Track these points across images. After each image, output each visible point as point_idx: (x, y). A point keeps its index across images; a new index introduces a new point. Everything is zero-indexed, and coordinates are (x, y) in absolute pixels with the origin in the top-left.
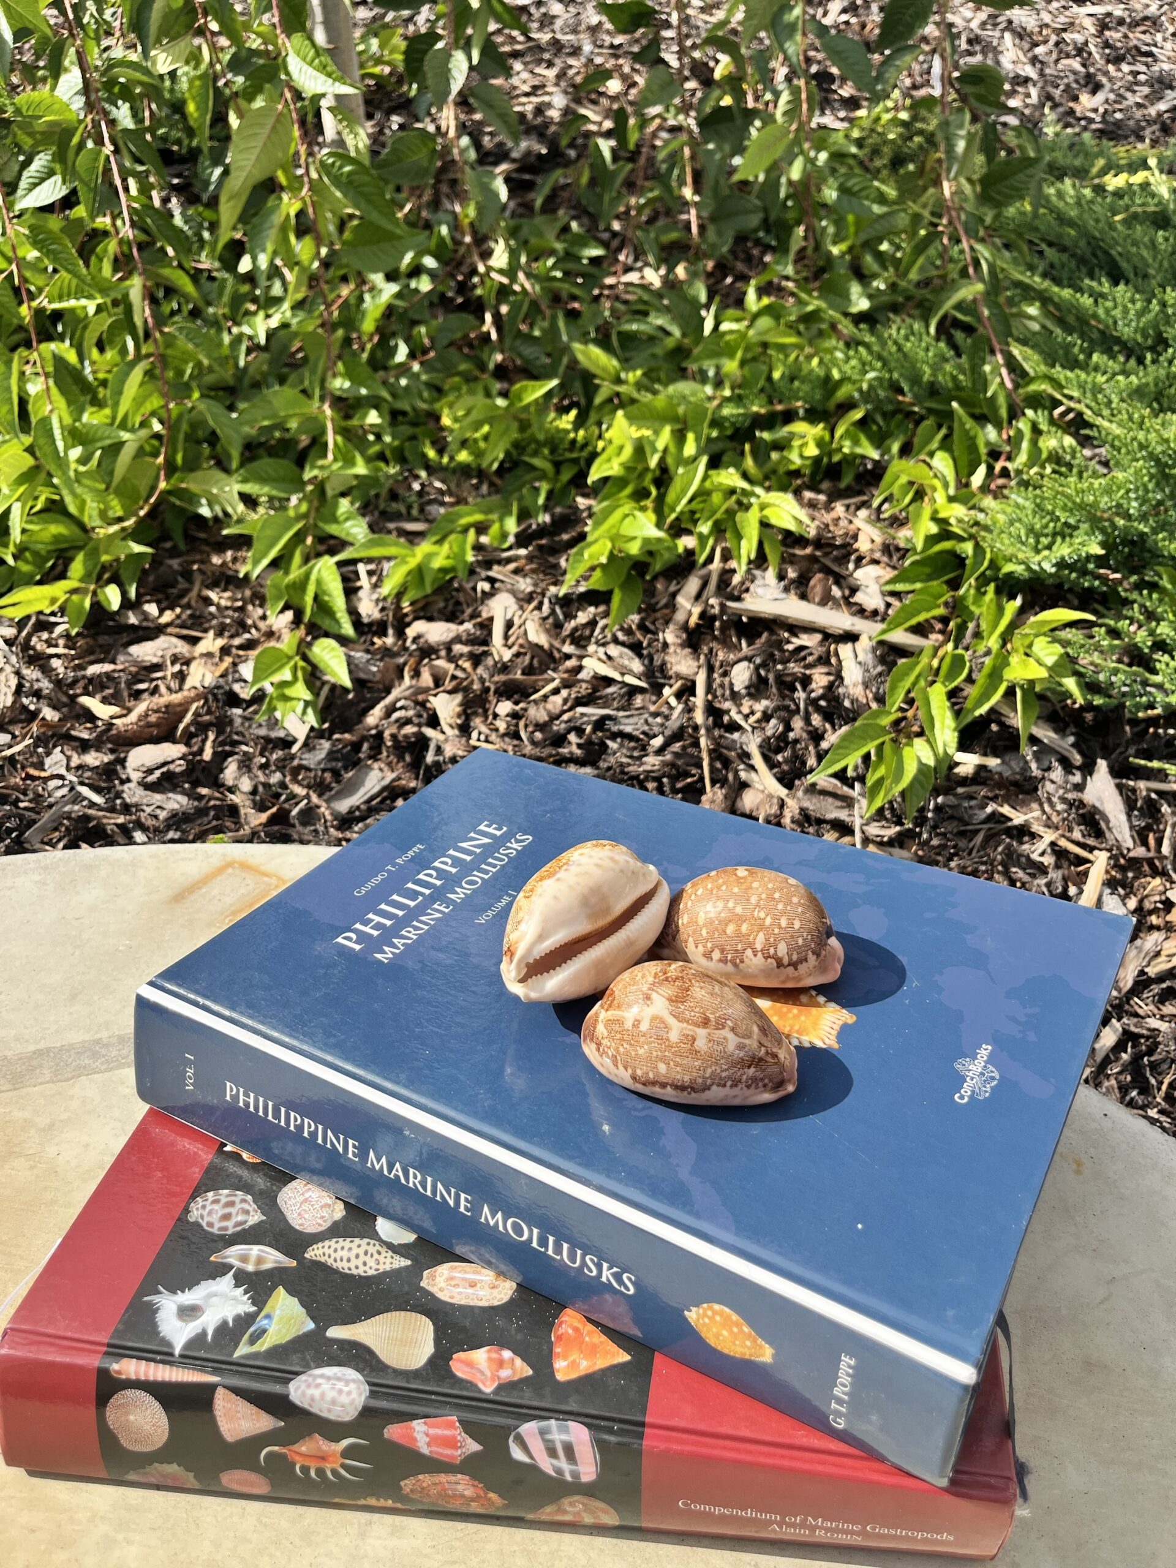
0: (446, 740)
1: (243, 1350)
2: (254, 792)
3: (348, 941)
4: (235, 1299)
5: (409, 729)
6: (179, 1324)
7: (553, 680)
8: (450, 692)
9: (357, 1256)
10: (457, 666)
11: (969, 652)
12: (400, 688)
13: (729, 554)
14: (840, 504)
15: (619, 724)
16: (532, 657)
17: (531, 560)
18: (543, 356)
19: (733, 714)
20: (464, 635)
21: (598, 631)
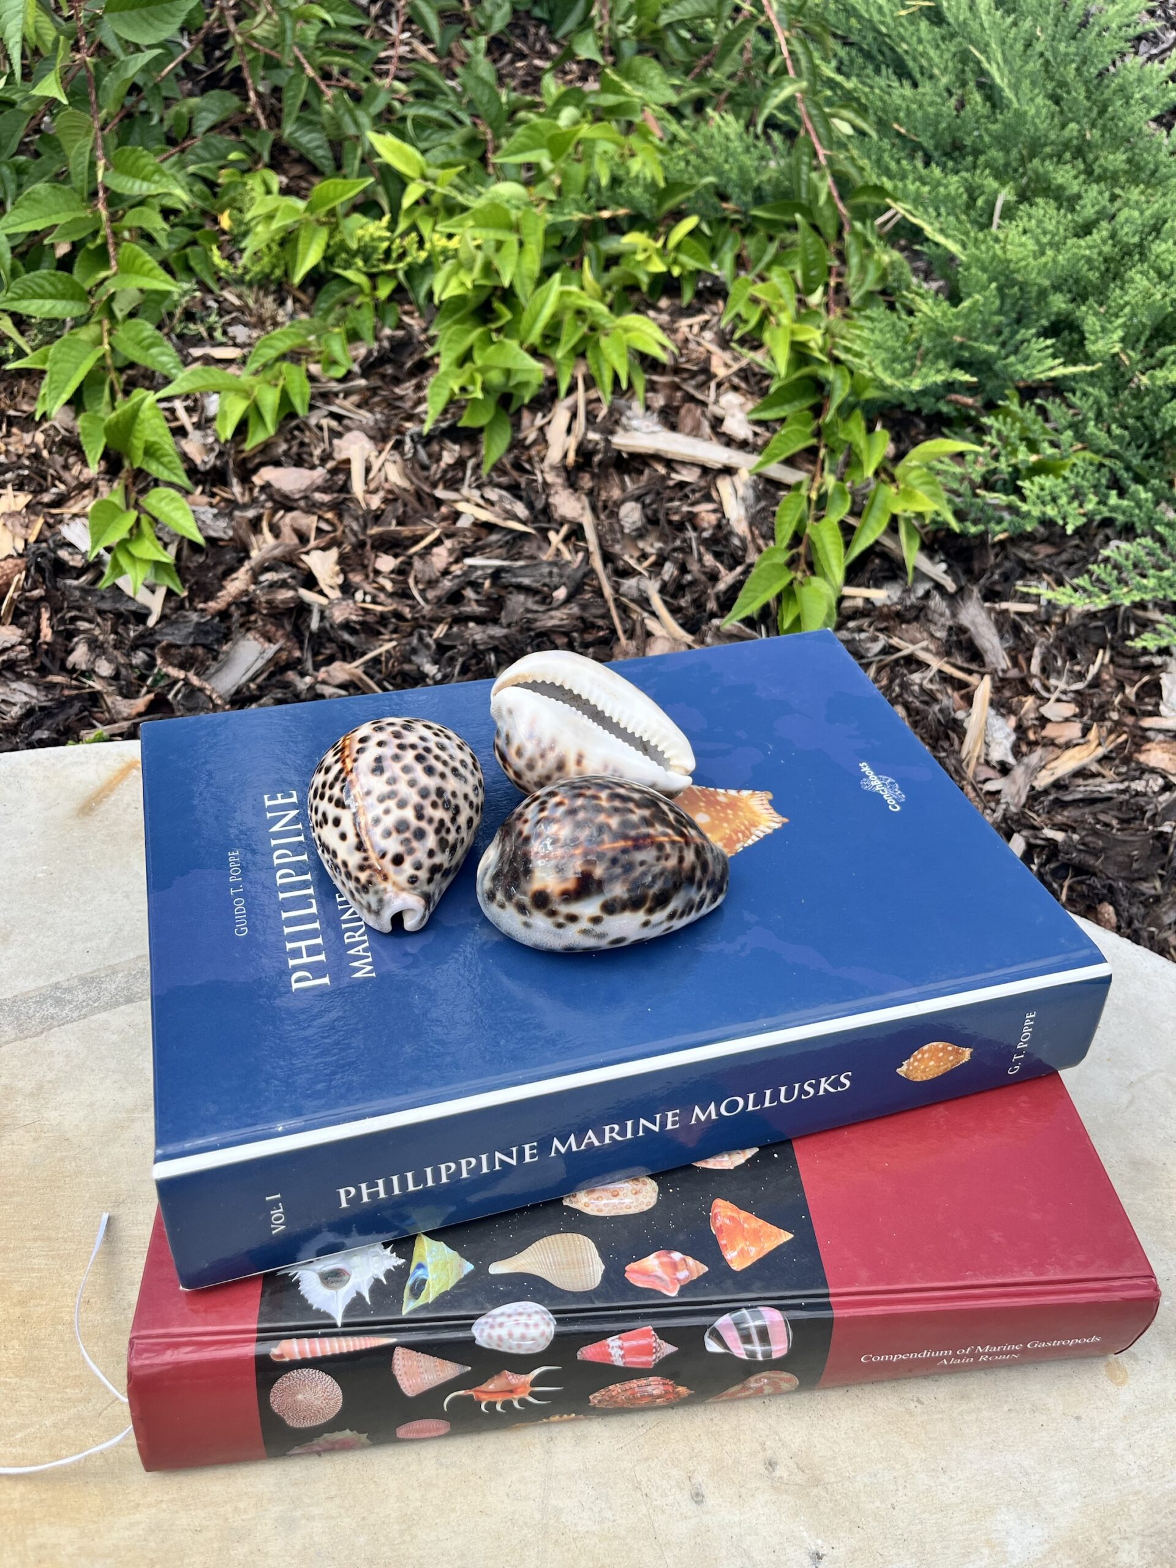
0: (330, 603)
1: (408, 1307)
2: (116, 677)
4: (377, 1253)
5: (285, 594)
6: (326, 1292)
7: (434, 529)
8: (324, 549)
10: (320, 518)
11: (848, 484)
12: (264, 546)
13: (591, 382)
14: (684, 323)
15: (516, 576)
16: (405, 505)
17: (374, 391)
18: (326, 145)
19: (626, 557)
20: (319, 481)
21: (469, 472)
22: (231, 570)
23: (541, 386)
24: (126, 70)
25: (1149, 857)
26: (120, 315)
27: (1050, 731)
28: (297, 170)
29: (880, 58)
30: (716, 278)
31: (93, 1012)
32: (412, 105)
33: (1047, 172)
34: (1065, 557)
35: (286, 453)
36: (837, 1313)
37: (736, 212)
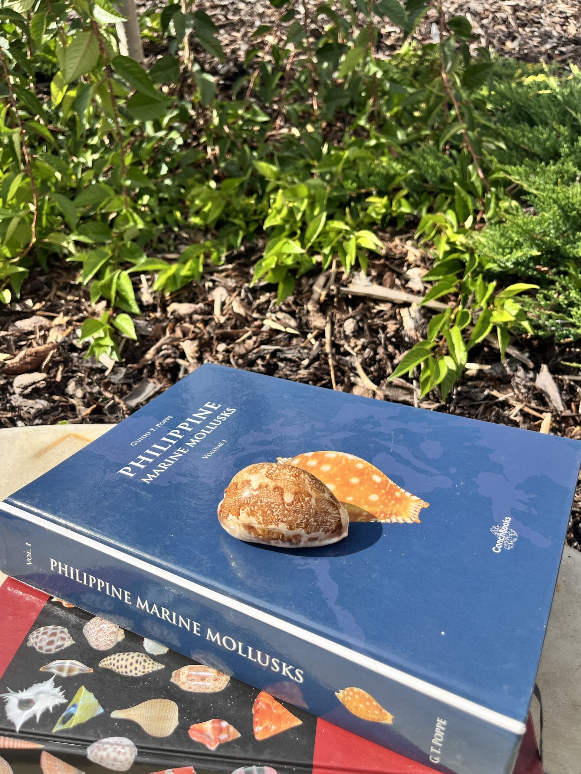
0: (190, 365)
1: (58, 728)
2: (84, 397)
3: (126, 472)
4: (54, 695)
5: (169, 360)
6: (19, 711)
7: (248, 331)
8: (192, 339)
9: (131, 664)
10: (195, 326)
11: (471, 310)
13: (340, 264)
14: (397, 238)
15: (284, 354)
16: (237, 321)
17: (234, 270)
19: (346, 347)
20: (199, 310)
21: (271, 306)
23: (313, 266)
29: (520, 117)
30: (416, 217)
35: (186, 297)
37: (431, 188)
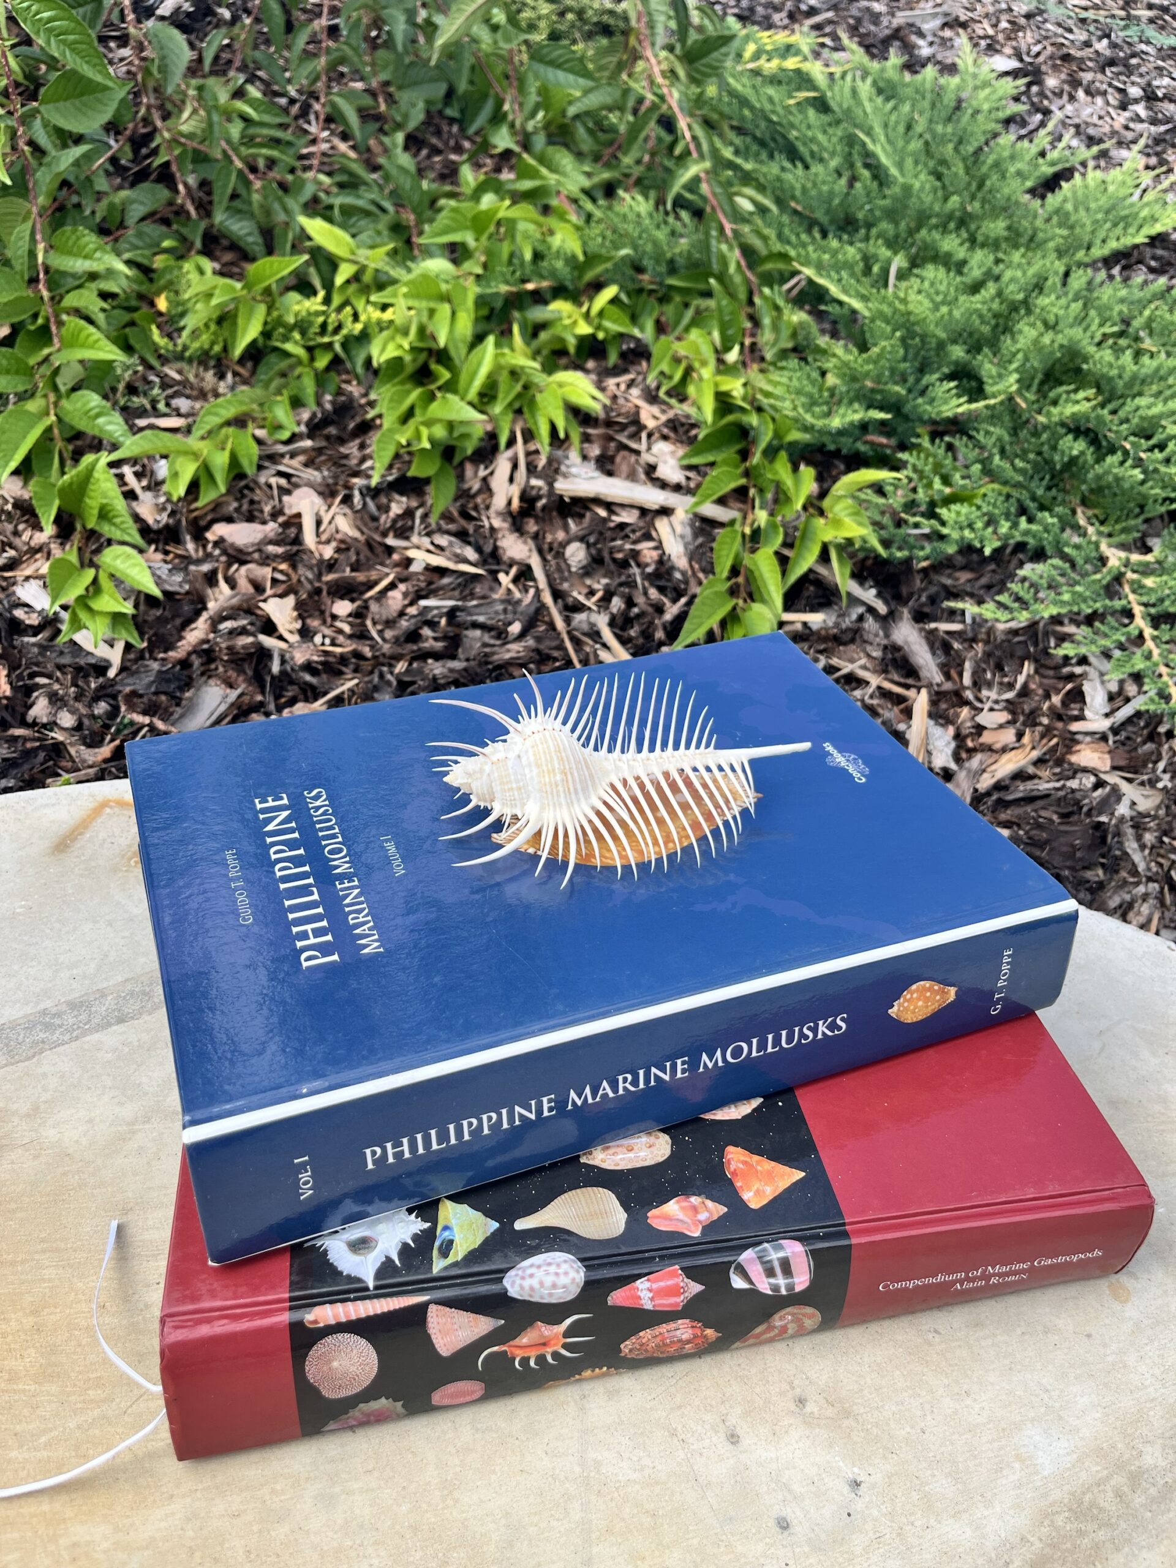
0: (290, 647)
1: (439, 1265)
2: (79, 727)
6: (355, 1258)
7: (387, 574)
8: (281, 596)
10: (275, 569)
11: (779, 518)
12: (220, 597)
13: (529, 435)
14: (611, 382)
15: (471, 614)
16: (358, 554)
17: (319, 451)
18: (256, 232)
19: (575, 594)
20: (272, 535)
21: (418, 521)
22: (189, 621)
23: (481, 440)
24: (58, 165)
25: (1090, 847)
26: (63, 389)
27: (986, 738)
28: (228, 257)
29: (773, 145)
30: (638, 341)
31: (84, 1034)
32: (337, 195)
33: (934, 241)
34: (984, 581)
35: (237, 510)
36: (854, 1241)
37: (652, 283)
